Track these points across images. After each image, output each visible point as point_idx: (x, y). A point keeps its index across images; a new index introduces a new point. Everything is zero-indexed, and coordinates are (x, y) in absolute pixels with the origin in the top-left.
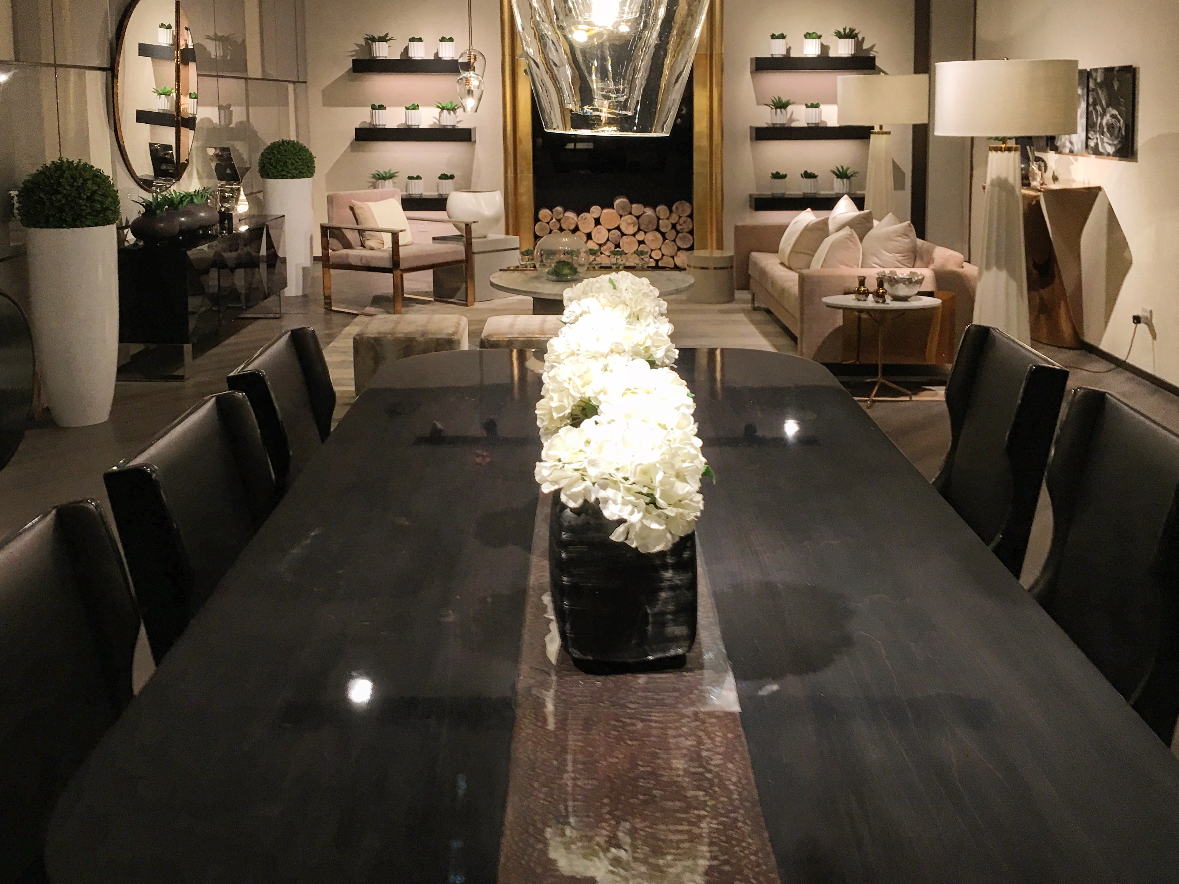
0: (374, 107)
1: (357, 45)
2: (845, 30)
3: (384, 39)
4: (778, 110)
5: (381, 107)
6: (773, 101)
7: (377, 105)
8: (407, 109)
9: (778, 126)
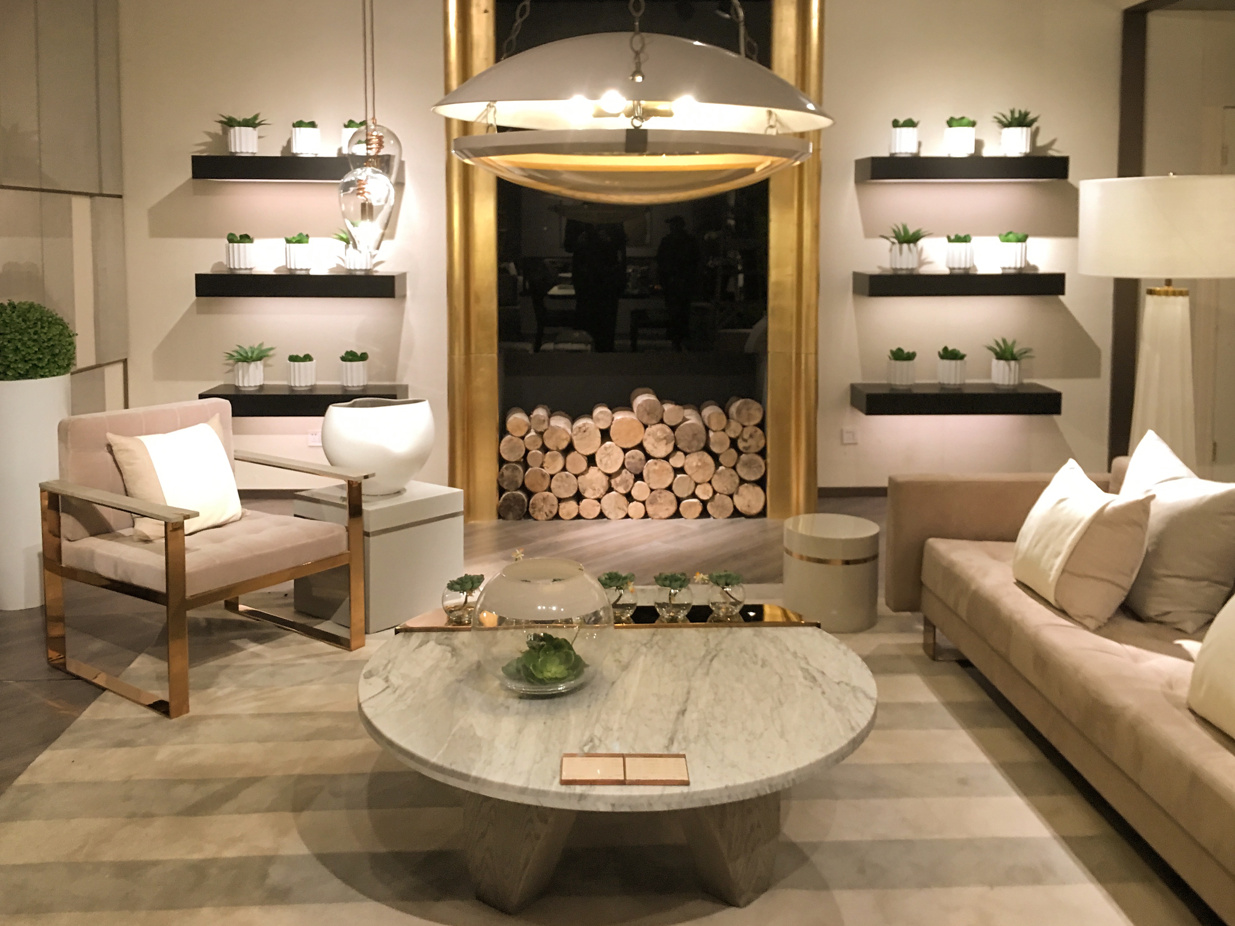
0: (232, 239)
1: (209, 134)
2: (1012, 112)
3: (251, 123)
4: (905, 246)
5: (246, 238)
6: (894, 231)
7: (238, 235)
8: (288, 241)
9: (904, 272)
